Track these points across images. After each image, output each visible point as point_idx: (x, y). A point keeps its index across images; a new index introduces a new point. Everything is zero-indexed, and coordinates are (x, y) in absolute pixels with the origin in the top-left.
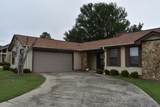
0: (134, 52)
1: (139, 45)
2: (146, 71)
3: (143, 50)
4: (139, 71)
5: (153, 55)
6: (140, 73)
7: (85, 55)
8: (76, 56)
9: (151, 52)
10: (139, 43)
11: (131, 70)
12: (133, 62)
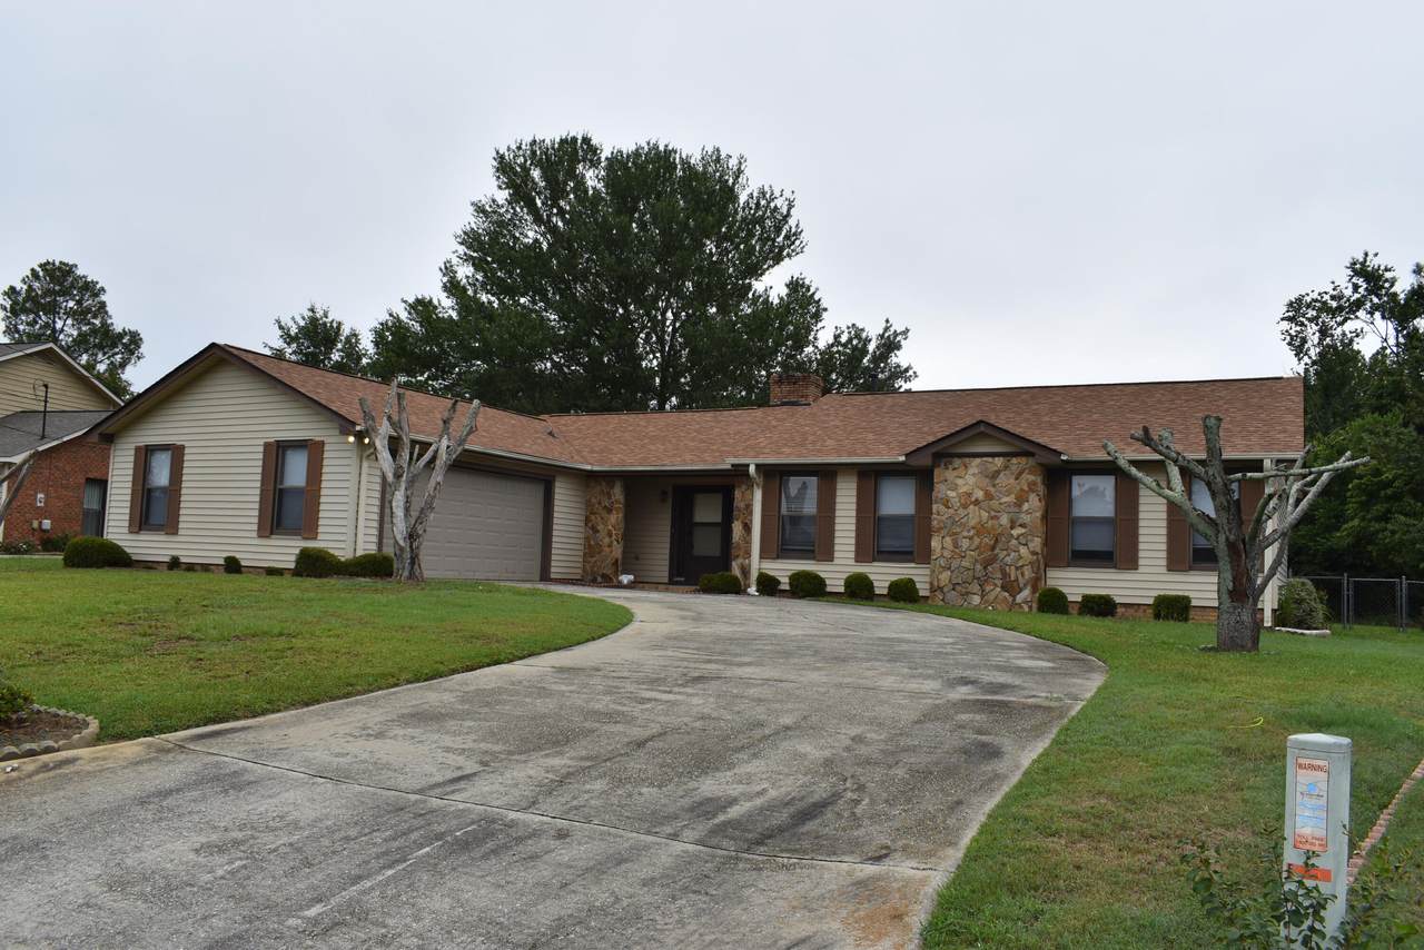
0: (897, 501)
1: (921, 471)
2: (945, 576)
3: (940, 490)
4: (919, 575)
5: (975, 516)
6: (923, 589)
7: (618, 493)
8: (565, 501)
9: (968, 501)
10: (925, 461)
11: (883, 575)
12: (888, 543)
